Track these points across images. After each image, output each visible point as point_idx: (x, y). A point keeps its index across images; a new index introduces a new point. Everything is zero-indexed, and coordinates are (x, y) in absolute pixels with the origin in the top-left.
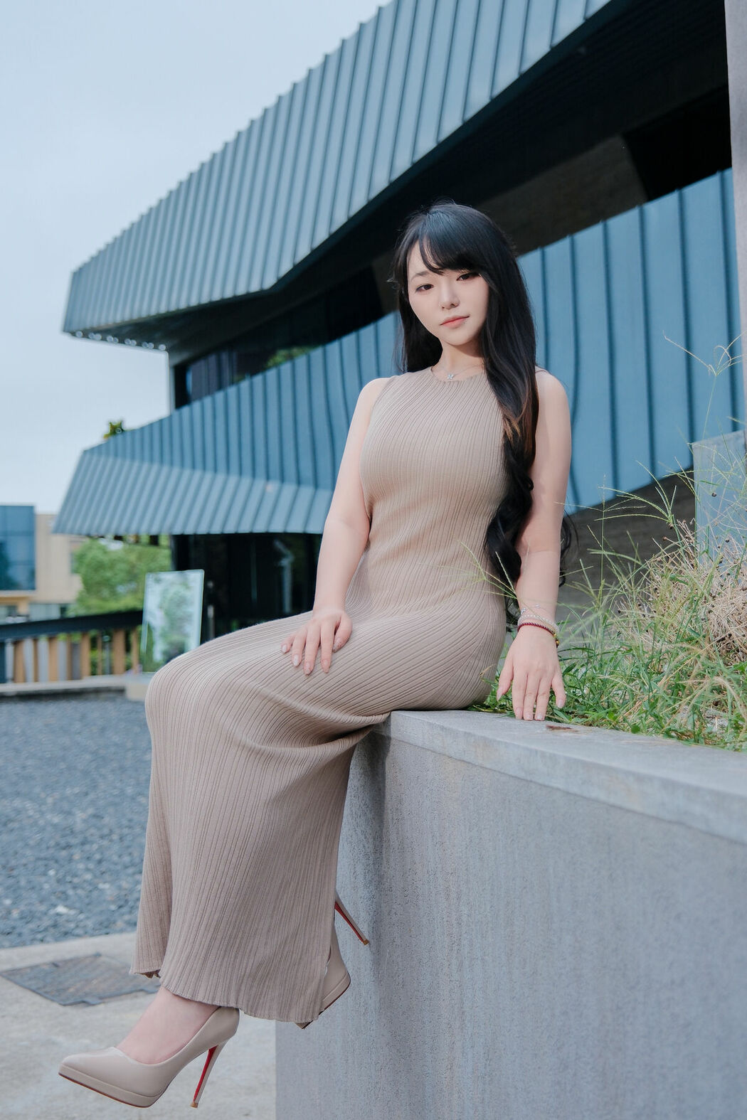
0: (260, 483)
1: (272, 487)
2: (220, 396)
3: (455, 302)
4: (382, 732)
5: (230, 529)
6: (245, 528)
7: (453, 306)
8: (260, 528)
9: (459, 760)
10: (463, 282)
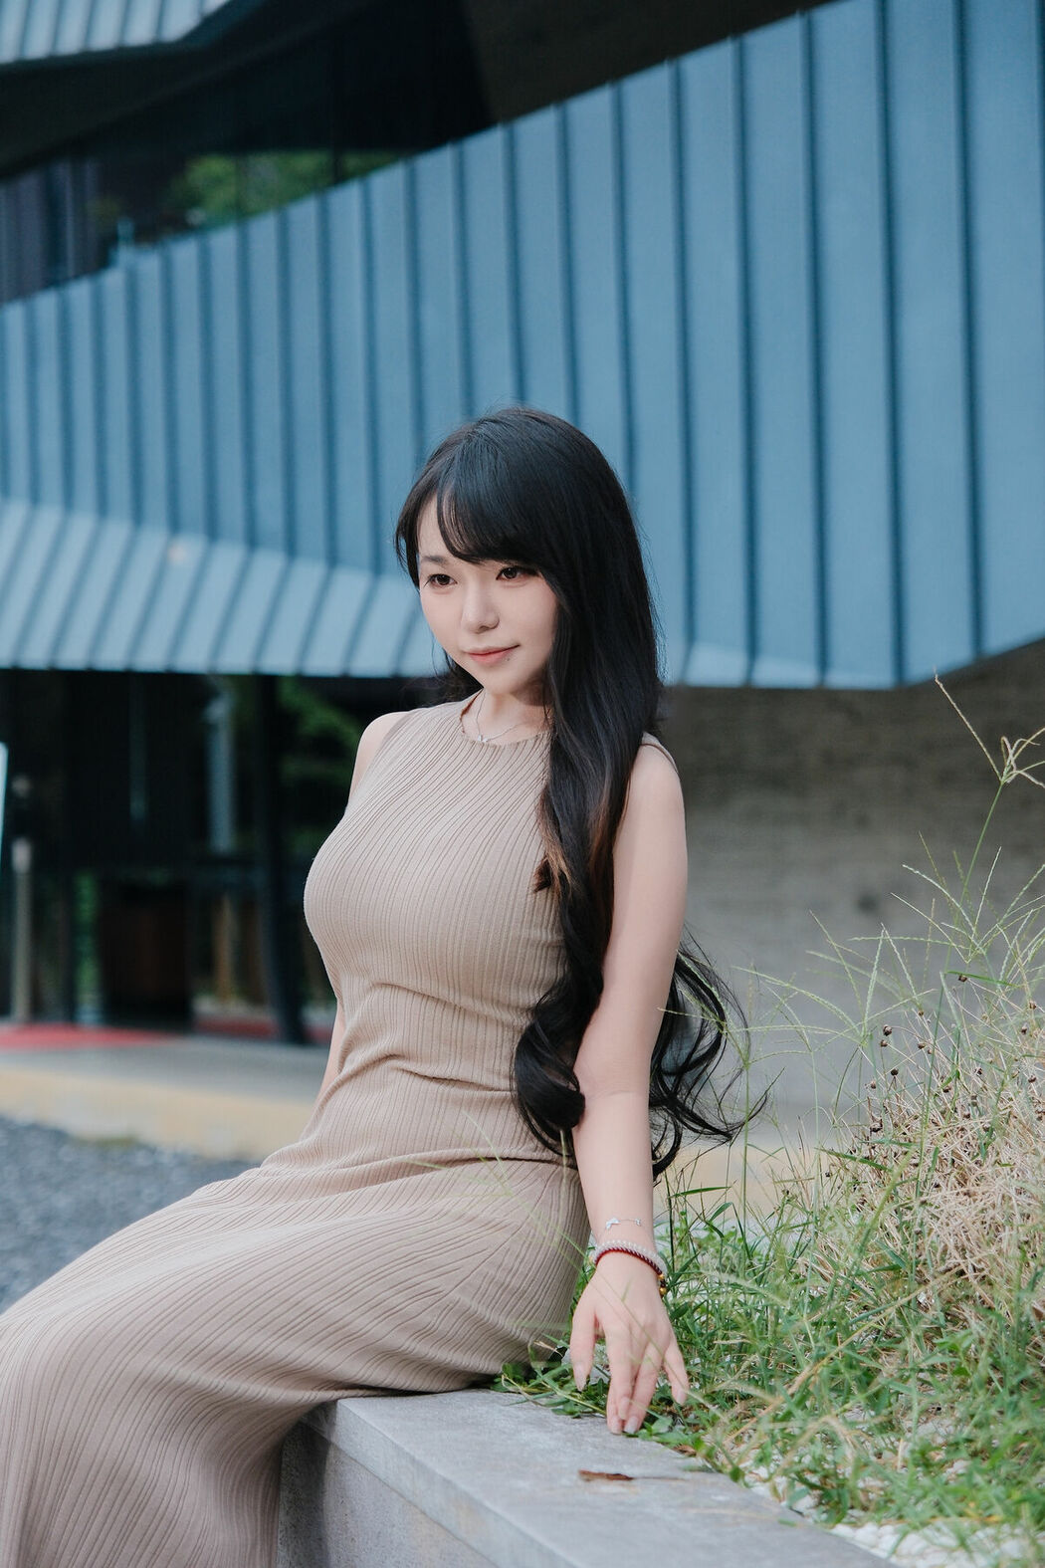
0: (153, 539)
1: (186, 552)
2: (46, 304)
3: (490, 620)
4: (323, 1432)
5: (74, 657)
6: (113, 657)
7: (483, 628)
8: (152, 658)
9: (435, 1522)
10: (507, 583)
